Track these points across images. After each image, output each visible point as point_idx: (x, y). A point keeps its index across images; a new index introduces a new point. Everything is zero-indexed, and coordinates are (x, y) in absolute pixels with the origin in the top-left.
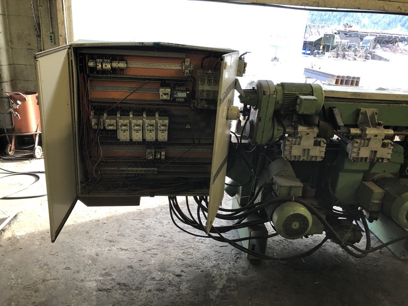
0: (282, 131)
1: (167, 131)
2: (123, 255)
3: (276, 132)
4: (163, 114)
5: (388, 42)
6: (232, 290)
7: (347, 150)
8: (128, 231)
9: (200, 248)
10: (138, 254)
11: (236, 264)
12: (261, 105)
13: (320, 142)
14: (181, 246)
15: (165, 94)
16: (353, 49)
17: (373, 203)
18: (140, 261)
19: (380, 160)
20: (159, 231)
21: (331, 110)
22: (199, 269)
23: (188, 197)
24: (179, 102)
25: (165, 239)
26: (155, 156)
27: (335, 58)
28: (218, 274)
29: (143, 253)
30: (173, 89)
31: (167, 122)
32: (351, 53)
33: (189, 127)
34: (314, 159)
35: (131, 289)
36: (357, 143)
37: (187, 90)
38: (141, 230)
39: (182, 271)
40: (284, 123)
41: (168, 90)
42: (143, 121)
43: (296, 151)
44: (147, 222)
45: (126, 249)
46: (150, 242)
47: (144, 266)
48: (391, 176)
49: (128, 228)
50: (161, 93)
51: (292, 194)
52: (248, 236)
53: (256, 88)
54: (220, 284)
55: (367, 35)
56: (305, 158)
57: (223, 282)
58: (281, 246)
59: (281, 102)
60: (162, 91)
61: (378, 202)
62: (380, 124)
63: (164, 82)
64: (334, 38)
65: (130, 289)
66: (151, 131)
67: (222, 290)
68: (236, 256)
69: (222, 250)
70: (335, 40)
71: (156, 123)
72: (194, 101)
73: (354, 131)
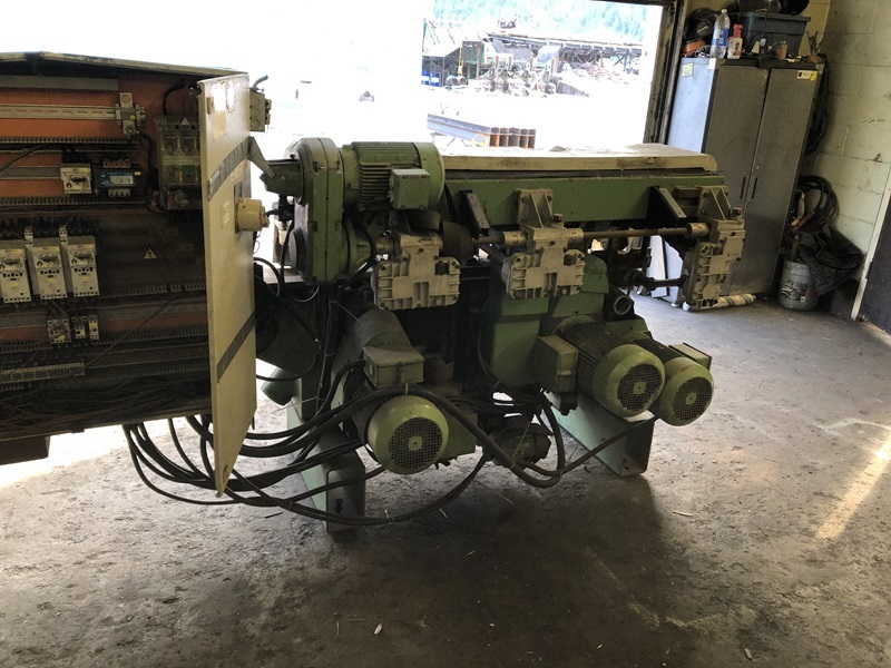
0: (368, 249)
1: (95, 269)
2: (22, 583)
3: (354, 251)
4: (79, 229)
5: (583, 58)
6: (297, 606)
7: (503, 277)
8: (32, 523)
9: (219, 530)
10: (64, 572)
11: (303, 550)
12: (312, 194)
13: (447, 266)
14: (173, 534)
15: (77, 181)
16: (521, 72)
17: (560, 376)
18: (71, 586)
19: (564, 291)
20: (116, 509)
21: (463, 196)
22: (220, 575)
23: (174, 419)
24: (118, 198)
25: (133, 525)
26: (73, 332)
27: (489, 92)
28: (264, 577)
29: (75, 567)
30: (97, 168)
31: (90, 248)
32: (517, 81)
33: (154, 256)
34: (438, 303)
35: (51, 657)
36: (519, 260)
37: (134, 168)
38: (68, 513)
39: (179, 589)
40: (370, 232)
41: (85, 171)
42: (26, 250)
43: (402, 290)
44: (83, 492)
45: (31, 565)
46: (93, 538)
47: (79, 597)
48: (589, 319)
49: (33, 516)
50: (65, 180)
51: (403, 380)
52: (323, 484)
53: (297, 157)
54: (268, 599)
55: (545, 44)
56: (422, 303)
57: (278, 592)
58: (399, 492)
59: (355, 186)
60: (67, 173)
61: (568, 372)
62: (557, 220)
63: (71, 152)
64: (483, 50)
65: (47, 658)
66: (50, 273)
67: (273, 612)
68: (302, 531)
69: (270, 525)
70: (486, 54)
71: (63, 253)
72: (156, 193)
73: (511, 237)
